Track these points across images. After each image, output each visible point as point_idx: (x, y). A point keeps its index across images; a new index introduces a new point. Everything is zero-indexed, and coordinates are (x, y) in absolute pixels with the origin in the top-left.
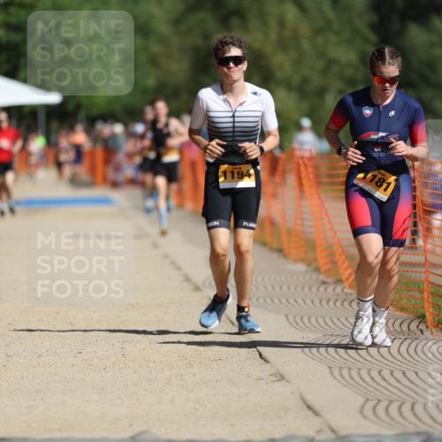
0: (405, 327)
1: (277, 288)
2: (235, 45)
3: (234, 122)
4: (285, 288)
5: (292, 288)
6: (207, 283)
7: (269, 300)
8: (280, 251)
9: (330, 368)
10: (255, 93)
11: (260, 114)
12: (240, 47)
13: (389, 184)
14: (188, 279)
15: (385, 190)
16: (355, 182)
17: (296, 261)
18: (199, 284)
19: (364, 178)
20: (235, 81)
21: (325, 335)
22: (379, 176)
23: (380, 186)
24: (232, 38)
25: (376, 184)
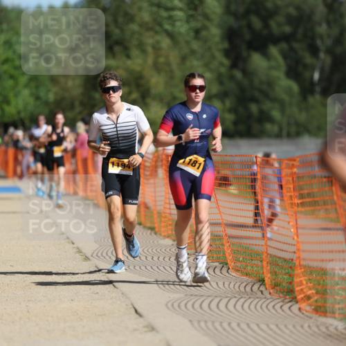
0: (248, 289)
1: (149, 258)
2: (113, 79)
3: (117, 131)
4: (155, 258)
5: (161, 258)
6: (94, 255)
7: (143, 268)
8: (152, 229)
9: (190, 321)
10: (129, 110)
11: (135, 123)
12: (117, 80)
13: (200, 164)
14: (79, 251)
15: (198, 168)
16: (178, 165)
17: (165, 237)
18: (89, 255)
19: (184, 162)
20: (114, 103)
21: (186, 295)
22: (194, 159)
23: (195, 166)
24: (111, 74)
25: (192, 165)
